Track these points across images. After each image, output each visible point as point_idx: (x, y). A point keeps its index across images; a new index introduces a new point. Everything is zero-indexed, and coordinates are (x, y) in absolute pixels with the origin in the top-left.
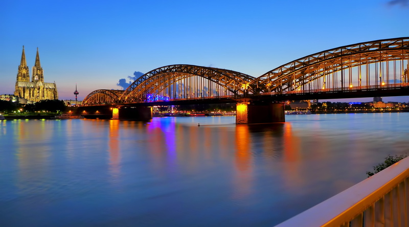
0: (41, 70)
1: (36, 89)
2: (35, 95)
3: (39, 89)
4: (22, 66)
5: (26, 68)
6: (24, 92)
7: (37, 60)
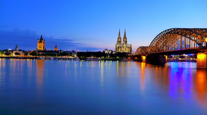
0: (126, 39)
1: (123, 47)
2: (122, 50)
3: (124, 47)
4: (119, 38)
5: (121, 38)
6: (118, 49)
7: (125, 34)
